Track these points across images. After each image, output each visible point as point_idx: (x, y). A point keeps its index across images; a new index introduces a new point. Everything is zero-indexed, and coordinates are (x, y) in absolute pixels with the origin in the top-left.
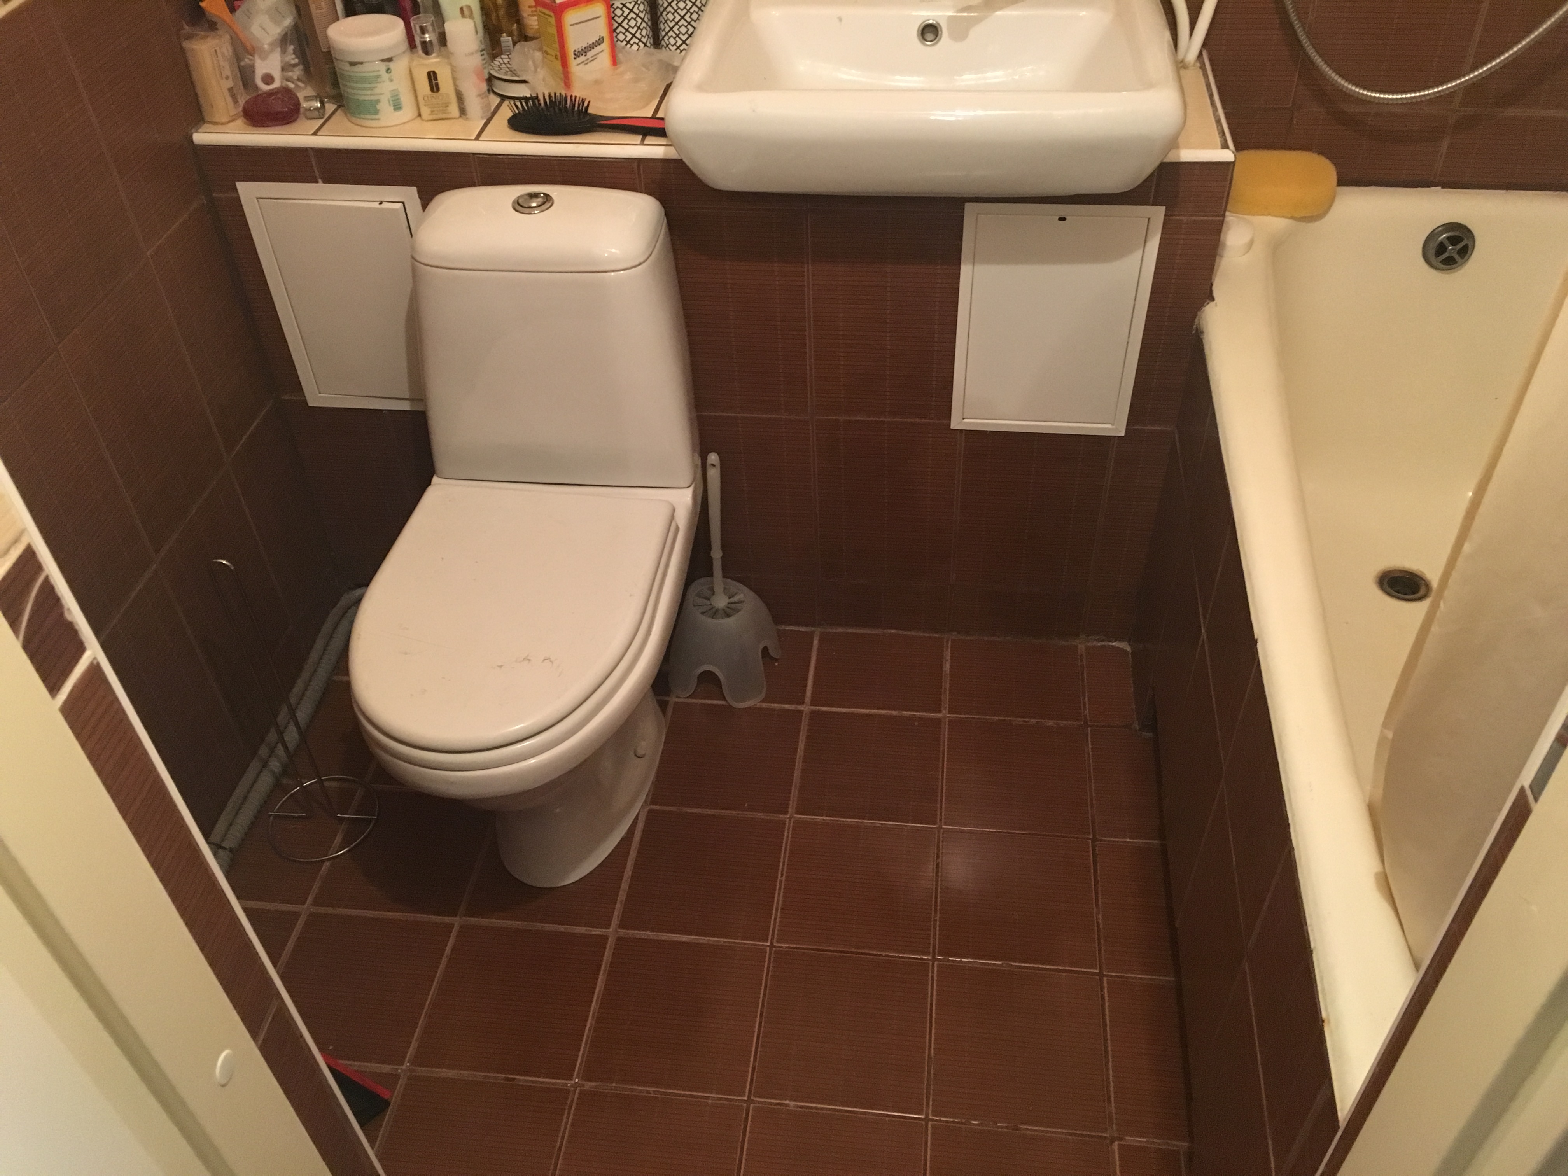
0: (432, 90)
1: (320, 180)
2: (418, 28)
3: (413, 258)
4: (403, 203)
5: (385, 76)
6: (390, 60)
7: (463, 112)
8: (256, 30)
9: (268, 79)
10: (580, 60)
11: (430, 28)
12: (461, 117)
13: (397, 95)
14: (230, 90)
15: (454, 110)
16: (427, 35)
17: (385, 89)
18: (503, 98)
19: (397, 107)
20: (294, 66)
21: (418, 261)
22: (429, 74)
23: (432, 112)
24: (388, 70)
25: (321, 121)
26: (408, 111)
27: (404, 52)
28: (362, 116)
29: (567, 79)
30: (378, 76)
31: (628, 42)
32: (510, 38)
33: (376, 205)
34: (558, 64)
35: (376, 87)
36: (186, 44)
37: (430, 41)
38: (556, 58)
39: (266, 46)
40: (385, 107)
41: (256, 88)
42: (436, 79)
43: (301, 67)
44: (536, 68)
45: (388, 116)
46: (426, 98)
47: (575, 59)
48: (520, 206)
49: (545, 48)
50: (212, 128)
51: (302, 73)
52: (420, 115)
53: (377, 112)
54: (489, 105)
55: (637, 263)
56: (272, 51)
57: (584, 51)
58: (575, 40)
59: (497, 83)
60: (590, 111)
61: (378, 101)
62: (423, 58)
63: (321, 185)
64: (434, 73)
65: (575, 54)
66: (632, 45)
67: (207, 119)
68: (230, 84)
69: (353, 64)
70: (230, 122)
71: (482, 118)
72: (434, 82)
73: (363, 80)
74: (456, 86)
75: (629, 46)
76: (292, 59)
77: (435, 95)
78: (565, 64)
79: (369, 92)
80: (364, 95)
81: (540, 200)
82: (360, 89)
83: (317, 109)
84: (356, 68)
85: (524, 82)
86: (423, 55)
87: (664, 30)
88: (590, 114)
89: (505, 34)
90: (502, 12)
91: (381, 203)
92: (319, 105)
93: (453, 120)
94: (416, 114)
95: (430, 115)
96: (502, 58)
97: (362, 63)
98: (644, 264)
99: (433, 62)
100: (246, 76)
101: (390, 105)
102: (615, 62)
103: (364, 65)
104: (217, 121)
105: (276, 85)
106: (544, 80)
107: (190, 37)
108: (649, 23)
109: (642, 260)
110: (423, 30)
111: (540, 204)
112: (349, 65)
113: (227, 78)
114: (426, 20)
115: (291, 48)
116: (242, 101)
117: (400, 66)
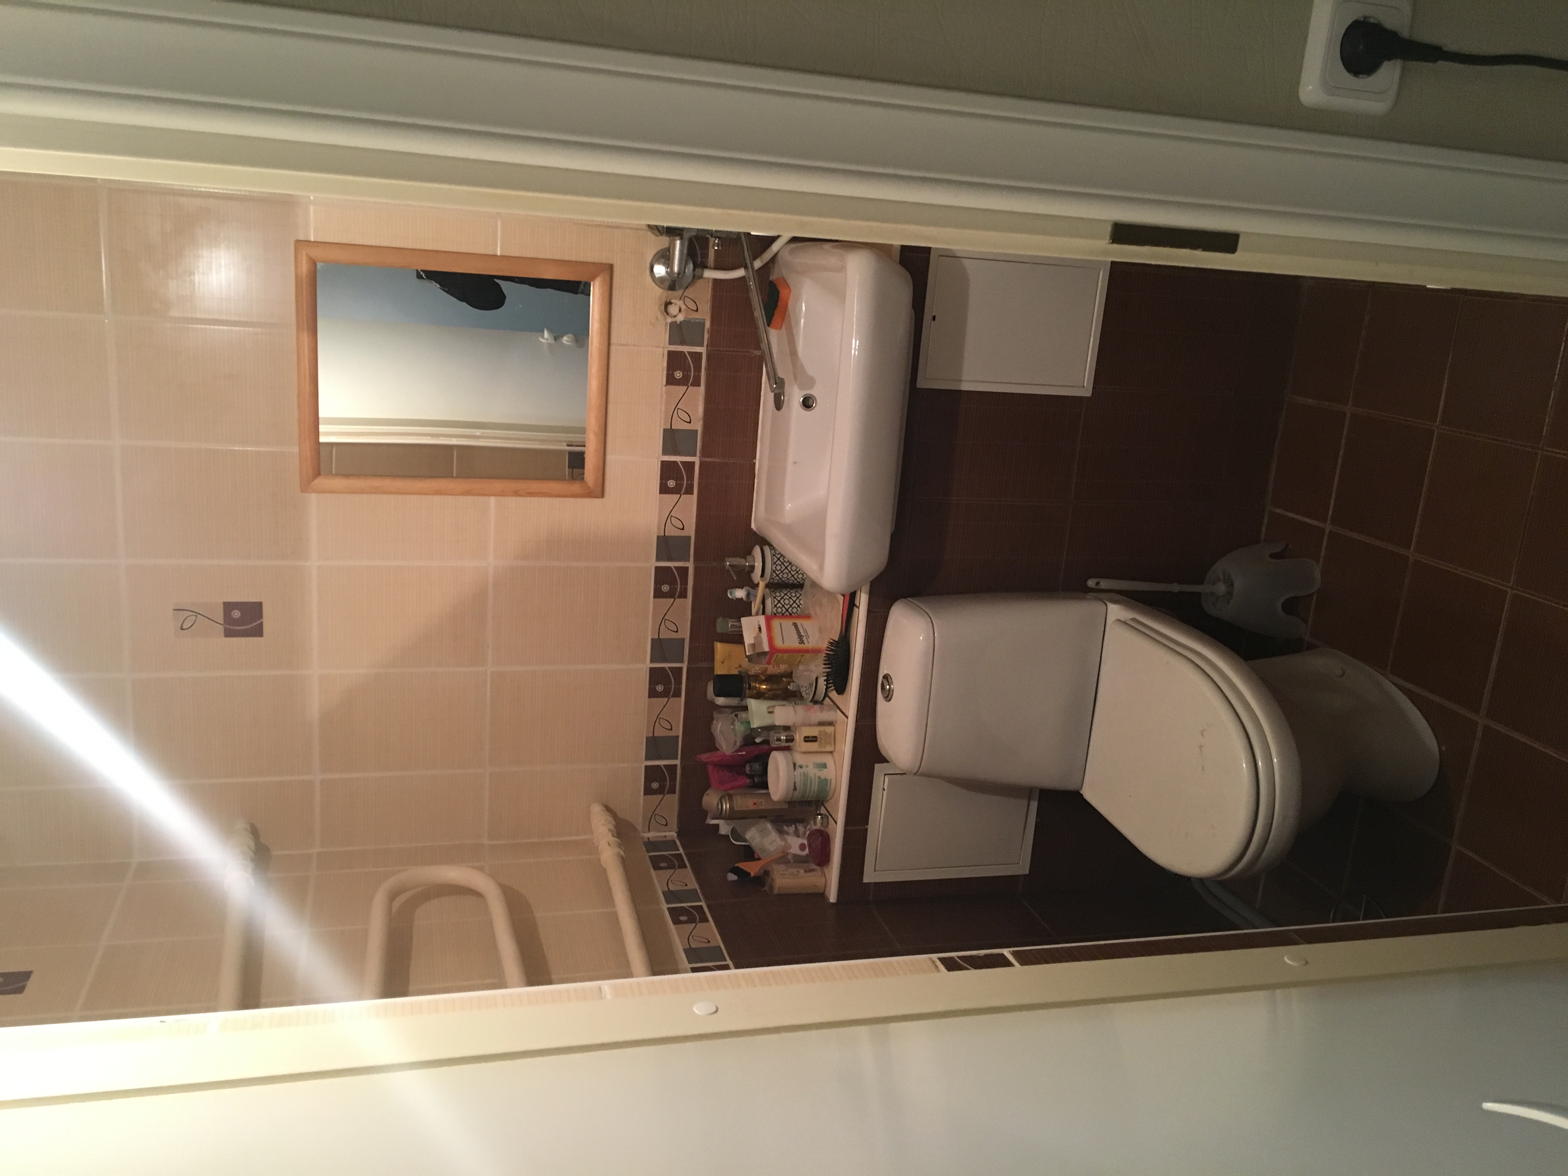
0: (816, 741)
1: (866, 827)
2: (778, 743)
3: (915, 774)
4: (885, 775)
5: (804, 770)
6: (795, 765)
7: (831, 724)
8: (772, 848)
9: (802, 847)
10: (805, 641)
11: (778, 735)
12: (834, 726)
13: (817, 764)
14: (806, 871)
15: (829, 729)
16: (782, 738)
17: (812, 772)
18: (826, 695)
19: (824, 766)
20: (796, 828)
21: (918, 771)
22: (805, 741)
23: (829, 744)
24: (801, 767)
25: (830, 817)
26: (828, 760)
27: (791, 755)
28: (828, 789)
29: (816, 651)
30: (804, 774)
31: (799, 606)
32: (791, 684)
33: (885, 793)
34: (807, 656)
35: (811, 777)
36: (776, 892)
37: (786, 736)
38: (803, 656)
39: (783, 844)
40: (824, 774)
41: (807, 855)
42: (808, 737)
43: (798, 824)
44: (808, 670)
45: (829, 773)
46: (821, 746)
47: (804, 644)
48: (888, 697)
49: (797, 662)
50: (827, 889)
51: (801, 824)
52: (831, 752)
53: (826, 780)
54: (829, 706)
55: (931, 624)
56: (786, 840)
57: (800, 636)
58: (792, 642)
59: (816, 698)
60: (837, 640)
61: (819, 777)
62: (796, 743)
63: (869, 827)
64: (805, 737)
65: (802, 643)
66: (800, 604)
67: (822, 891)
68: (802, 871)
69: (795, 789)
70: (825, 877)
71: (836, 712)
72: (811, 739)
73: (805, 784)
74: (814, 725)
75: (800, 606)
76: (792, 829)
77: (819, 740)
78: (807, 651)
79: (813, 782)
80: (815, 787)
81: (885, 683)
82: (811, 788)
83: (822, 818)
84: (798, 787)
85: (817, 679)
86: (794, 742)
87: (793, 581)
88: (838, 640)
89: (789, 687)
90: (775, 687)
91: (884, 789)
92: (820, 817)
93: (836, 733)
94: (830, 754)
95: (831, 746)
96: (803, 691)
97: (795, 783)
98: (932, 619)
99: (798, 737)
100: (799, 860)
101: (823, 770)
102: (808, 617)
103: (796, 781)
104: (824, 884)
105: (805, 842)
106: (816, 666)
107: (772, 888)
108: (788, 590)
109: (929, 620)
110: (779, 740)
111: (887, 683)
112: (795, 792)
113: (798, 872)
114: (773, 736)
115: (785, 828)
116: (813, 866)
117: (800, 759)
